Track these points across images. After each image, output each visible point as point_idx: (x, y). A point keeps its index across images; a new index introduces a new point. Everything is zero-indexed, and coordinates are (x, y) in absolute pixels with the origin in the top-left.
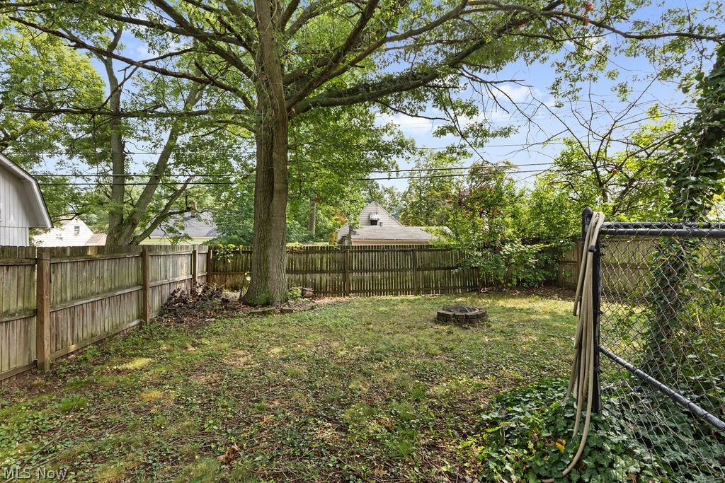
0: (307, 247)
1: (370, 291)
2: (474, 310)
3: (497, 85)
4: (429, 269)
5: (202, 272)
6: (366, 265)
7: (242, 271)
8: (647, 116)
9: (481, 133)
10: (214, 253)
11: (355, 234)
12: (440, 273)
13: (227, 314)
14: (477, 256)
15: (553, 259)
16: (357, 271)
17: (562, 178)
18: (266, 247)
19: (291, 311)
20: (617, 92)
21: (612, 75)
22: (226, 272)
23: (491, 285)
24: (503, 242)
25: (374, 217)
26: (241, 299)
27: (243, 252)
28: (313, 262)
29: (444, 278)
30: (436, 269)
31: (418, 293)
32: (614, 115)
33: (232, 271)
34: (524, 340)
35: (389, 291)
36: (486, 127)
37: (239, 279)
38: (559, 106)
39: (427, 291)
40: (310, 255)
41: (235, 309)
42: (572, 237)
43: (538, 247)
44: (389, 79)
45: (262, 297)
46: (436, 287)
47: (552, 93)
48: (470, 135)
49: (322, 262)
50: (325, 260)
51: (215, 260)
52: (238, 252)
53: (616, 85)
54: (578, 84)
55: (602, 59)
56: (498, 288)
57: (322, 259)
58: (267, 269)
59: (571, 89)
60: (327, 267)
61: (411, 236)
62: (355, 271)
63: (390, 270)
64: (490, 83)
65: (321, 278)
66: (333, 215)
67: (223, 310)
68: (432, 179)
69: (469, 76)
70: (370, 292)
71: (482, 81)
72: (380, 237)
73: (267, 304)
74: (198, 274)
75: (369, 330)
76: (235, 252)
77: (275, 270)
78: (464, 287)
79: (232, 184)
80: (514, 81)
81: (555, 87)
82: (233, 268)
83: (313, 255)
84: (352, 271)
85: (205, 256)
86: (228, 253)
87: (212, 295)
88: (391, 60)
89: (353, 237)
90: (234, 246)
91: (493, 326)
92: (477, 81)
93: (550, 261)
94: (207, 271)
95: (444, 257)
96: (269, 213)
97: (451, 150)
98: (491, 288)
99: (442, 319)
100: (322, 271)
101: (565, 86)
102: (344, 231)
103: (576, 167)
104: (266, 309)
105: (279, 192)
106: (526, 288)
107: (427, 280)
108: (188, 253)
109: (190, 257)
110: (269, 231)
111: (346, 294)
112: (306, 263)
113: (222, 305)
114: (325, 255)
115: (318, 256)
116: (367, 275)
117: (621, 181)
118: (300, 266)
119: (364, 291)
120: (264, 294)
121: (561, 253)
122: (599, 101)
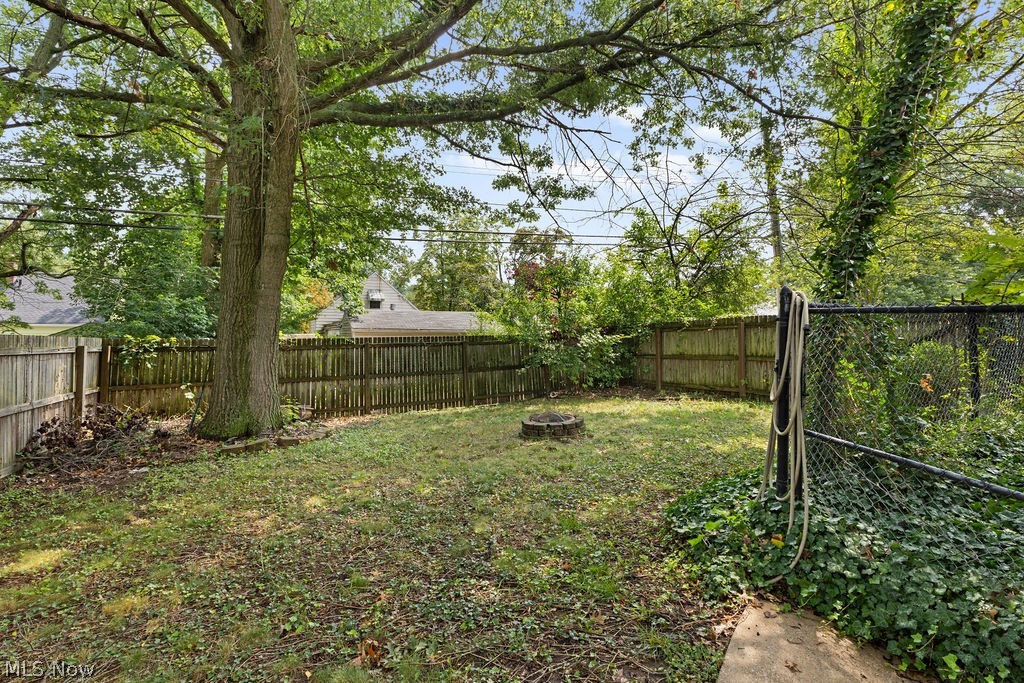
0: (299, 340)
1: (401, 405)
2: (569, 418)
3: (580, 134)
4: (484, 369)
5: (90, 386)
6: (396, 366)
7: (174, 382)
8: (715, 193)
9: (555, 191)
10: (116, 351)
11: (356, 320)
12: (497, 375)
13: (172, 457)
14: (548, 349)
15: (629, 351)
16: (382, 375)
17: (634, 254)
18: (246, 339)
19: (296, 442)
20: (694, 163)
21: (689, 143)
22: (140, 385)
23: (562, 388)
24: (581, 332)
25: (376, 296)
26: (192, 429)
27: (179, 349)
28: (311, 365)
29: (503, 381)
30: (493, 369)
31: (470, 404)
32: (690, 189)
33: (154, 383)
34: (640, 448)
35: (430, 404)
36: (562, 183)
37: (168, 397)
38: (637, 169)
39: (481, 401)
40: (305, 353)
41: (185, 448)
42: (650, 326)
43: (618, 337)
44: (443, 101)
45: (238, 424)
46: (494, 393)
47: (630, 153)
48: (541, 191)
49: (324, 365)
50: (330, 359)
51: (117, 365)
52: (167, 350)
53: (694, 155)
54: (658, 148)
55: (679, 124)
56: (571, 389)
57: (325, 357)
58: (248, 376)
59: (651, 152)
60: (333, 370)
61: (441, 325)
62: (380, 375)
63: (430, 373)
64: (571, 129)
65: (323, 388)
66: (303, 292)
67: (160, 451)
68: (458, 245)
69: (545, 115)
70: (403, 405)
71: (561, 126)
72: (396, 325)
73: (248, 434)
74: (86, 391)
75: (439, 457)
76: (161, 350)
77: (262, 377)
78: (527, 393)
79: (118, 227)
80: (599, 132)
81: (634, 146)
82: (155, 378)
83: (311, 353)
84: (374, 375)
85: (96, 357)
86: (146, 351)
87: (129, 427)
88: (453, 75)
89: (354, 325)
90: (158, 339)
91: (596, 436)
92: (555, 124)
93: (627, 355)
94: (99, 384)
95: (502, 352)
96: (253, 281)
97: (513, 208)
98: (560, 392)
99: (530, 432)
100: (325, 378)
101: (644, 148)
102: (332, 314)
103: (649, 245)
104: (251, 442)
105: (275, 249)
106: (602, 388)
107: (481, 385)
108: (66, 351)
109: (69, 359)
110: (251, 312)
111: (365, 411)
112: (299, 366)
113: (155, 442)
114: (330, 353)
115: (318, 354)
116: (396, 381)
117: (691, 262)
118: (288, 370)
119: (393, 405)
120: (240, 419)
121: (637, 345)
122: (677, 170)
